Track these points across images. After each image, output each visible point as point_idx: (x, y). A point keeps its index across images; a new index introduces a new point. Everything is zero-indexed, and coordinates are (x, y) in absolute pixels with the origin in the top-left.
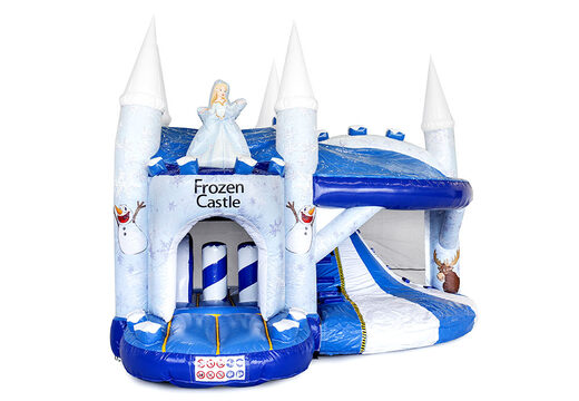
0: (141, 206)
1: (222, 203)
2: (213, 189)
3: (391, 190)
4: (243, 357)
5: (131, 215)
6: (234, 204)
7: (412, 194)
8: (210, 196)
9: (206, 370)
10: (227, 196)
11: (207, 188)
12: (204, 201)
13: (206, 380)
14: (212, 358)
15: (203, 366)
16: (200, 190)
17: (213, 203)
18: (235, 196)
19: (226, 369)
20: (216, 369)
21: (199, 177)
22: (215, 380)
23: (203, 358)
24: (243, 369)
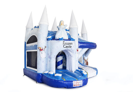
0: (45, 47)
1: (68, 47)
2: (67, 44)
3: (86, 45)
4: (82, 81)
5: (43, 49)
6: (71, 47)
7: (87, 45)
8: (66, 45)
9: (75, 84)
10: (69, 45)
11: (66, 44)
12: (65, 46)
13: (75, 86)
14: (77, 81)
15: (75, 83)
16: (64, 44)
17: (67, 47)
18: (71, 45)
19: (79, 84)
20: (77, 84)
21: (64, 41)
22: (77, 86)
23: (75, 81)
24: (82, 83)
